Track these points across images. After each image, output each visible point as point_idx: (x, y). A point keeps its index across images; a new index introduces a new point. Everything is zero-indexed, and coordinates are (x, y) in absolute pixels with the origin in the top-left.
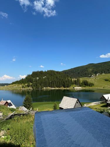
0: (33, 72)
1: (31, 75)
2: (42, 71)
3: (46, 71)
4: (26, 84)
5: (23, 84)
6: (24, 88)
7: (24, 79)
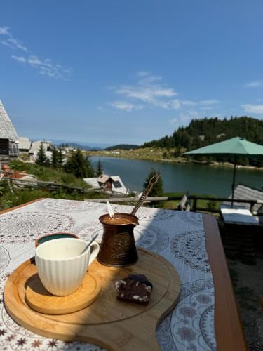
0: (193, 121)
1: (188, 128)
2: (216, 118)
3: (228, 119)
4: (173, 151)
5: (165, 150)
6: (168, 158)
7: (169, 136)
